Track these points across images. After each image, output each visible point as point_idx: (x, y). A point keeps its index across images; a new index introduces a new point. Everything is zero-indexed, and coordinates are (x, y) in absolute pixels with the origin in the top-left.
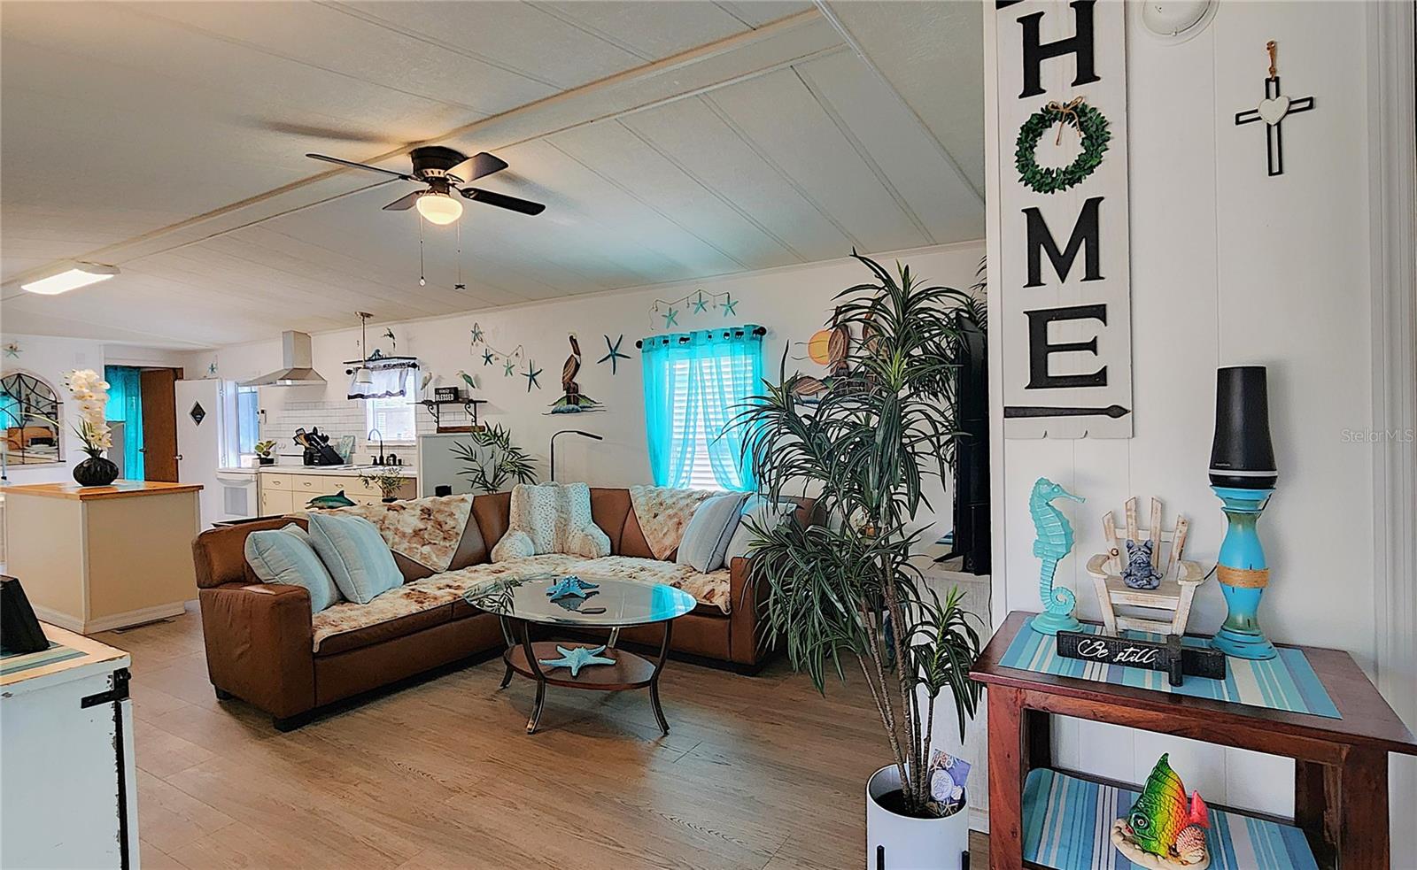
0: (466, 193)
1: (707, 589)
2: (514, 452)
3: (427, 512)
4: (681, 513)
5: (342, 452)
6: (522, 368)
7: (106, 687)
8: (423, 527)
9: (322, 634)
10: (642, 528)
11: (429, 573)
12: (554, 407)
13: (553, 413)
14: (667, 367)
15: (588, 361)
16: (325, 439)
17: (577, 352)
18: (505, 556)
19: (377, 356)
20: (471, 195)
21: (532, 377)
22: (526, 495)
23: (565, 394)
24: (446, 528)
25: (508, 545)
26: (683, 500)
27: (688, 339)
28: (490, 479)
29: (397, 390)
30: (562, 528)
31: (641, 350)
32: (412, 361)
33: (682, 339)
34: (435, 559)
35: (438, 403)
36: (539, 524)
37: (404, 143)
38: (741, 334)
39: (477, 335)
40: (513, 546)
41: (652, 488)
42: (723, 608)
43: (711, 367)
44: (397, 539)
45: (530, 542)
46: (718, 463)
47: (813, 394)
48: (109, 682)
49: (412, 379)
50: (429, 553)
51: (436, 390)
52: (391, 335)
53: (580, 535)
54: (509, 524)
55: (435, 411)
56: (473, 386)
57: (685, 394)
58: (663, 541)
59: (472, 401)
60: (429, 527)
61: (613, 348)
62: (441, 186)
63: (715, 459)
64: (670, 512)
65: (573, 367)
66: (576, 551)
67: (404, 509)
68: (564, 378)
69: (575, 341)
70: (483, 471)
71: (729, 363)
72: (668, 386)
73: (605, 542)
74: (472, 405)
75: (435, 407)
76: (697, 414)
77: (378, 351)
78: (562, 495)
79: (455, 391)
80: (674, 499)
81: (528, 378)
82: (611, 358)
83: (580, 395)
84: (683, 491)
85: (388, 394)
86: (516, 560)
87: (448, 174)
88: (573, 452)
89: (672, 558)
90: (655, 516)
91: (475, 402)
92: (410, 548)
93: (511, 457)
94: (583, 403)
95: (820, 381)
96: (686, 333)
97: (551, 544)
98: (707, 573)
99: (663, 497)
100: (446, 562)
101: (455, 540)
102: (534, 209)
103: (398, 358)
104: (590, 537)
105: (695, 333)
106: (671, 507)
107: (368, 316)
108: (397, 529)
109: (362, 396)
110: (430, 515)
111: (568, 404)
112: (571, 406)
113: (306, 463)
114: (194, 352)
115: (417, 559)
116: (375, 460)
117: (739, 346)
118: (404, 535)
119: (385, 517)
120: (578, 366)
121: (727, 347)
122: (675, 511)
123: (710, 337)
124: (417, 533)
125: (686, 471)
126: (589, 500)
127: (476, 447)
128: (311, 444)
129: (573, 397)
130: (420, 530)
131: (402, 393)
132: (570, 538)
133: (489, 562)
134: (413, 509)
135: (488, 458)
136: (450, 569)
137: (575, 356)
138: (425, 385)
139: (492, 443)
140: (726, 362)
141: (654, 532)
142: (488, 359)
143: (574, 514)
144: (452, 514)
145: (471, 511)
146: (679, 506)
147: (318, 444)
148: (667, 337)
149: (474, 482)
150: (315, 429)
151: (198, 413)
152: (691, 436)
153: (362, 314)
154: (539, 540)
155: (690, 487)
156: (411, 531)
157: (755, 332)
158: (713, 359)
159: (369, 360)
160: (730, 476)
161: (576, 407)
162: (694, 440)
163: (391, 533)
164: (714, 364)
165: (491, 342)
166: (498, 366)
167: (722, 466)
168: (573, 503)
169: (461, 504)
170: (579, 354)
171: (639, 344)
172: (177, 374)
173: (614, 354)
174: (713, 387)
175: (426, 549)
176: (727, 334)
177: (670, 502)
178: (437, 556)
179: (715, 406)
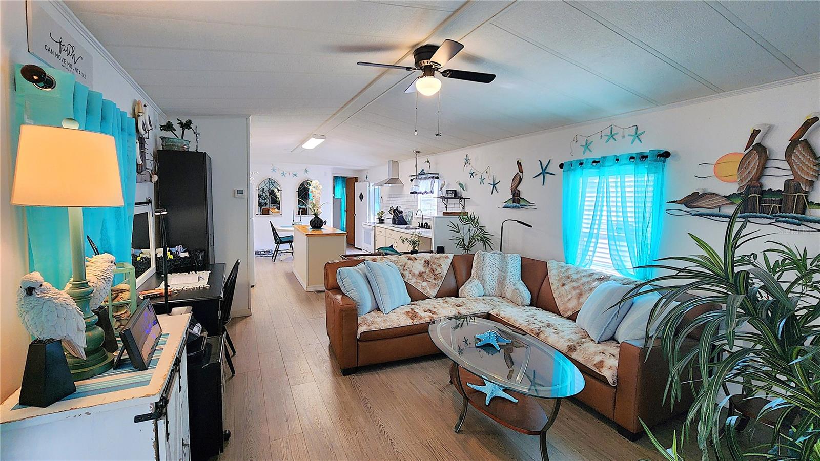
0: (445, 73)
1: (597, 359)
2: (480, 229)
3: (427, 263)
4: (582, 287)
5: (407, 219)
6: (488, 180)
7: (149, 410)
8: (424, 271)
9: (362, 329)
10: (553, 292)
11: (424, 297)
12: (505, 204)
13: (504, 208)
14: (581, 182)
15: (527, 176)
16: (401, 212)
17: (521, 171)
18: (466, 294)
19: (423, 173)
20: (448, 74)
21: (494, 186)
22: (482, 258)
23: (512, 196)
24: (436, 272)
25: (468, 287)
26: (585, 278)
27: (599, 162)
28: (467, 243)
29: (429, 190)
30: (502, 281)
31: (562, 169)
32: (437, 175)
33: (594, 162)
34: (429, 290)
35: (447, 198)
36: (488, 277)
37: (410, 47)
38: (647, 157)
39: (467, 161)
40: (471, 288)
41: (563, 264)
42: (610, 381)
43: (616, 182)
44: (410, 277)
45: (482, 288)
46: (616, 253)
47: (715, 208)
48: (151, 407)
49: (437, 184)
50: (426, 286)
51: (447, 191)
52: (428, 162)
53: (512, 287)
54: (471, 274)
55: (445, 202)
56: (464, 190)
57: (593, 201)
58: (568, 304)
59: (463, 198)
60: (427, 271)
61: (544, 168)
62: (429, 71)
63: (614, 250)
64: (575, 284)
65: (518, 180)
66: (509, 297)
67: (416, 259)
68: (512, 187)
69: (520, 163)
70: (463, 239)
71: (633, 179)
72: (580, 195)
73: (527, 296)
74: (463, 200)
75: (446, 200)
76: (602, 215)
77: (423, 170)
78: (504, 260)
79: (455, 192)
80: (578, 276)
81: (492, 186)
82: (542, 175)
83: (521, 198)
84: (586, 271)
85: (426, 192)
86: (472, 298)
87: (432, 62)
88: (514, 233)
89: (573, 318)
90: (564, 285)
91: (464, 199)
92: (417, 282)
93: (478, 231)
94: (522, 203)
95: (725, 196)
96: (597, 157)
97: (494, 290)
98: (599, 343)
99: (570, 272)
100: (434, 292)
101: (440, 280)
102: (488, 78)
103: (431, 174)
104: (518, 291)
105: (606, 157)
106: (575, 281)
107: (419, 152)
108: (411, 271)
109: (416, 192)
110: (428, 265)
111: (513, 203)
112: (515, 204)
113: (394, 223)
114: (361, 170)
115: (419, 288)
116: (420, 225)
117: (643, 168)
118: (414, 275)
119: (406, 263)
120: (521, 179)
121: (631, 167)
122: (578, 284)
123: (617, 160)
124: (421, 274)
125: (590, 255)
126: (520, 266)
127: (460, 225)
128: (395, 215)
129: (517, 199)
130: (423, 273)
131: (432, 192)
132: (506, 288)
133: (457, 296)
134: (420, 260)
135: (466, 231)
136: (436, 297)
137: (519, 173)
138: (442, 188)
139: (469, 223)
140: (630, 179)
141: (562, 295)
142: (472, 174)
143: (509, 274)
144: (440, 265)
145: (451, 264)
146: (581, 281)
147: (398, 215)
148: (582, 160)
149: (458, 244)
150: (397, 207)
151: (361, 197)
152: (595, 231)
153: (416, 152)
154: (487, 287)
155: (592, 268)
156: (418, 273)
157: (660, 155)
158: (619, 176)
159: (419, 175)
160: (625, 264)
161: (518, 205)
162: (598, 233)
163: (408, 272)
164: (619, 180)
165: (475, 165)
166: (477, 178)
167: (619, 256)
168: (510, 266)
169: (446, 260)
170: (522, 172)
171: (561, 166)
172: (356, 179)
173: (544, 172)
174: (616, 197)
175: (425, 284)
176: (632, 158)
177: (575, 277)
178: (430, 288)
179: (617, 211)
